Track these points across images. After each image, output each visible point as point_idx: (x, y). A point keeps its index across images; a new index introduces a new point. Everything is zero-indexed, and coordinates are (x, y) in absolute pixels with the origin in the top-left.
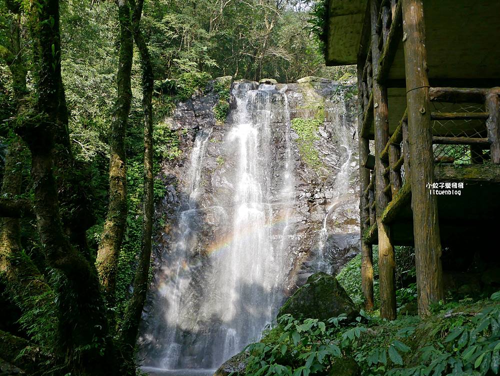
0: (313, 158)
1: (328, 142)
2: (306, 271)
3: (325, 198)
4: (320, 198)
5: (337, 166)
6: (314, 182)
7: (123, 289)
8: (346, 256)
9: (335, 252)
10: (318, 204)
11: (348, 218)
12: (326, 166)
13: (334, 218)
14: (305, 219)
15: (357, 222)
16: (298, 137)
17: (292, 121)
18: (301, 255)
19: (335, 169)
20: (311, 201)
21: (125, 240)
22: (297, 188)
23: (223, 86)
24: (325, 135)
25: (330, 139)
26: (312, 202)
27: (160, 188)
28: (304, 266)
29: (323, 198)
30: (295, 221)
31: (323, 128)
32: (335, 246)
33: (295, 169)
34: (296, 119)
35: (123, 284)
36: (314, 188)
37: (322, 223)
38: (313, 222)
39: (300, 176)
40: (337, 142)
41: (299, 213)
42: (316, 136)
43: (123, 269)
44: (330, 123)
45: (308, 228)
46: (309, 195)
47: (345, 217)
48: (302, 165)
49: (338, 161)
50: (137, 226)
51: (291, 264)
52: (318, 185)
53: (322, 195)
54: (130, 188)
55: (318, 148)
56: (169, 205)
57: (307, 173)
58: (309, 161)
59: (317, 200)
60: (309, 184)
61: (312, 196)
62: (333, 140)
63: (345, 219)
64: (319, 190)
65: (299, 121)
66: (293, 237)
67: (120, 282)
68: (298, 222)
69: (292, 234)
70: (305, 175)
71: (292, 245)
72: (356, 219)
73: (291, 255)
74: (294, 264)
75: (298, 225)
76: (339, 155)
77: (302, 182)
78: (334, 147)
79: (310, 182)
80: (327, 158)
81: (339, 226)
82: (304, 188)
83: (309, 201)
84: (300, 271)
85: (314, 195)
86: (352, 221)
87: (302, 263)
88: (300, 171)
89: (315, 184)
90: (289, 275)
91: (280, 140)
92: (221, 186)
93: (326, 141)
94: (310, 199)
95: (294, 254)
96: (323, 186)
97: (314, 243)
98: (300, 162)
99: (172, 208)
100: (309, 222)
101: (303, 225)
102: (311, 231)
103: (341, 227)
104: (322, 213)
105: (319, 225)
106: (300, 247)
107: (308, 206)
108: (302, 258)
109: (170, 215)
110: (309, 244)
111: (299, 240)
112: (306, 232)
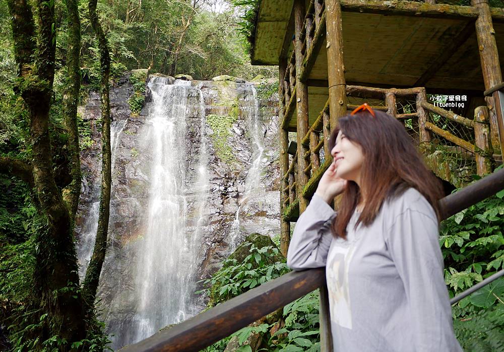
0: (226, 153)
1: (241, 138)
2: (218, 260)
4: (233, 192)
5: (249, 161)
6: (227, 176)
10: (230, 197)
11: (259, 211)
12: (239, 161)
13: (246, 210)
14: (219, 211)
15: (267, 214)
16: (212, 133)
17: (207, 117)
18: (214, 245)
19: (247, 164)
20: (224, 195)
22: (211, 182)
23: (139, 78)
24: (238, 132)
25: (243, 136)
26: (225, 195)
28: (217, 256)
29: (236, 191)
30: (209, 213)
31: (237, 125)
33: (210, 163)
34: (211, 116)
36: (227, 182)
37: (234, 215)
38: (226, 214)
39: (214, 170)
40: (249, 139)
41: (213, 205)
42: (231, 132)
44: (244, 121)
45: (222, 219)
46: (222, 188)
47: (256, 209)
48: (216, 159)
49: (250, 157)
51: (204, 254)
53: (234, 189)
55: (232, 144)
57: (221, 167)
58: (223, 156)
59: (230, 193)
60: (223, 177)
61: (226, 189)
62: (246, 137)
63: (257, 211)
64: (232, 184)
65: (214, 118)
68: (212, 214)
70: (219, 169)
71: (206, 236)
72: (267, 212)
73: (205, 246)
74: (207, 254)
75: (211, 217)
76: (251, 151)
77: (216, 176)
78: (246, 144)
79: (224, 176)
80: (240, 154)
81: (250, 217)
82: (218, 182)
83: (223, 194)
84: (213, 260)
85: (227, 188)
86: (262, 214)
87: (215, 253)
88: (214, 165)
89: (229, 178)
90: (202, 265)
91: (195, 135)
92: (136, 177)
93: (239, 137)
94: (223, 192)
95: (208, 245)
96: (235, 180)
97: (227, 233)
98: (214, 157)
99: (84, 199)
100: (222, 214)
101: (216, 217)
102: (224, 223)
103: (252, 218)
104: (234, 206)
105: (232, 217)
106: (214, 238)
107: (221, 199)
108: (216, 248)
109: (81, 206)
110: (222, 235)
111: (212, 231)
112: (219, 224)
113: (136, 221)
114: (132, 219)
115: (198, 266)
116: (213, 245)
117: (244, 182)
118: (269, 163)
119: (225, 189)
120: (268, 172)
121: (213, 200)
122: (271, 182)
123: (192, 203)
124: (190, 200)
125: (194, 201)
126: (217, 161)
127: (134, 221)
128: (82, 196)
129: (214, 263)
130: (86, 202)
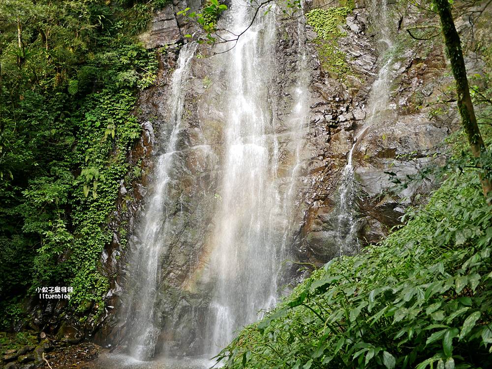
0: (337, 64)
1: (359, 37)
2: (321, 228)
3: (354, 119)
4: (346, 120)
5: (374, 70)
6: (337, 99)
7: (93, 258)
8: (378, 206)
9: (363, 200)
10: (343, 130)
11: (383, 149)
12: (357, 73)
13: (363, 149)
14: (323, 153)
15: (396, 153)
16: (315, 36)
17: (308, 14)
18: (317, 204)
19: (370, 76)
20: (333, 127)
21: (92, 197)
22: (314, 110)
24: (355, 28)
25: (362, 33)
26: (335, 127)
27: (134, 127)
28: (320, 221)
29: (352, 120)
30: (309, 157)
31: (352, 18)
32: (362, 191)
33: (312, 81)
34: (312, 11)
35: (93, 252)
36: (338, 107)
37: (346, 157)
38: (333, 157)
39: (318, 92)
42: (342, 31)
43: (92, 233)
44: (364, 9)
45: (326, 166)
46: (329, 117)
47: (379, 146)
48: (322, 75)
49: (374, 63)
50: (106, 179)
51: (303, 217)
52: (344, 101)
53: (349, 116)
54: (98, 131)
55: (346, 48)
56: (145, 148)
57: (329, 86)
58: (332, 68)
59: (342, 124)
60: (332, 101)
61: (335, 118)
62: (367, 33)
63: (380, 149)
64: (344, 110)
65: (316, 14)
66: (306, 180)
67: (89, 249)
68: (313, 159)
69: (305, 174)
70: (325, 89)
71: (305, 190)
72: (396, 149)
73: (303, 205)
74: (307, 218)
75: (312, 163)
76: (375, 54)
77: (321, 100)
78: (368, 44)
79: (332, 99)
80: (359, 62)
81: (370, 160)
82: (323, 109)
83: (330, 126)
84: (314, 227)
85: (337, 116)
86: (390, 153)
87: (316, 216)
88: (319, 84)
89: (340, 101)
90: (301, 232)
91: (290, 43)
92: (209, 116)
93: (356, 37)
94: (331, 124)
95: (307, 203)
96: (351, 102)
97: (334, 188)
98: (318, 72)
99: (149, 152)
100: (328, 157)
101: (319, 161)
102: (330, 170)
103: (373, 161)
104: (346, 143)
105: (342, 160)
106: (315, 194)
107: (327, 134)
108: (319, 208)
109: (146, 162)
110: (326, 189)
111: (313, 183)
112: (323, 172)
113: (210, 175)
114: (204, 174)
115: (294, 234)
116: (315, 203)
117: (365, 103)
118: (404, 69)
119: (333, 119)
120: (402, 83)
121: (315, 136)
122: (406, 99)
123: (285, 144)
124: (283, 141)
125: (288, 140)
126: (323, 77)
127: (208, 177)
128: (147, 148)
129: (314, 231)
130: (151, 156)
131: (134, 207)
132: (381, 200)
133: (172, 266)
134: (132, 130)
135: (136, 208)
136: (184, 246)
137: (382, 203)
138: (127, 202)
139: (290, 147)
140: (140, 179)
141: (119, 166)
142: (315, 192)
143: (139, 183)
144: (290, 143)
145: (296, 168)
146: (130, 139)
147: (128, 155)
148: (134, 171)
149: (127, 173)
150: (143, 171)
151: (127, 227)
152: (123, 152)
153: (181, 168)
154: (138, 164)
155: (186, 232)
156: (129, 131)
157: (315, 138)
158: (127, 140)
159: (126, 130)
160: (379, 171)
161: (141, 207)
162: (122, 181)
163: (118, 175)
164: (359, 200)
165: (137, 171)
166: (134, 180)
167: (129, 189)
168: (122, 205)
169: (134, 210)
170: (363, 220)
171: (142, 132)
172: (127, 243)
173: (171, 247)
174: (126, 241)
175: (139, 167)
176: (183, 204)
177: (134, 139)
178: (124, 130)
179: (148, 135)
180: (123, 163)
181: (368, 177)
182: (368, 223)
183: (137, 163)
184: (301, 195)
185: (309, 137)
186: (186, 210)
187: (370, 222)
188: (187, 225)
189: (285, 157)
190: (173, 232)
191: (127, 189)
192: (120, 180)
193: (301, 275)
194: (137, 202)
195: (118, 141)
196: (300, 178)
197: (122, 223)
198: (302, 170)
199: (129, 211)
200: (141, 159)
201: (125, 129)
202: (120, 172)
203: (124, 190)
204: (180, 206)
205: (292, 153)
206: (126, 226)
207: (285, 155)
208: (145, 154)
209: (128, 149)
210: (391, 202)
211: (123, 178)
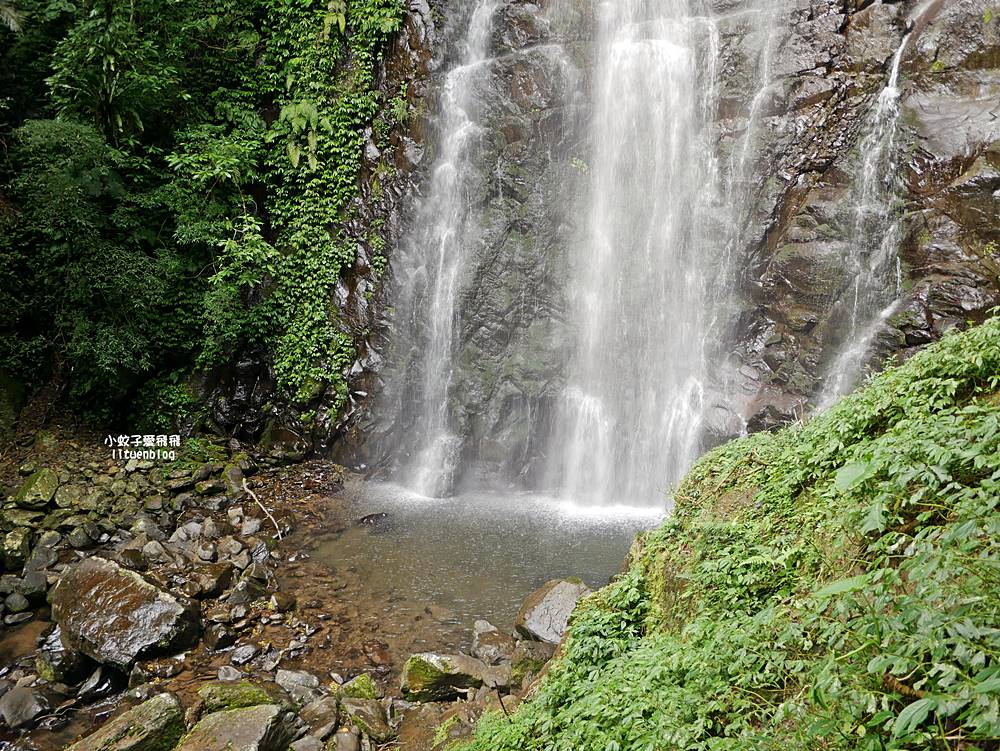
2: (813, 234)
7: (319, 296)
8: (956, 184)
9: (919, 171)
11: (981, 46)
13: (930, 47)
14: (827, 60)
18: (806, 179)
21: (309, 168)
28: (811, 218)
30: (794, 68)
32: (919, 151)
35: (317, 284)
37: (884, 68)
38: (852, 68)
41: (807, 39)
43: (314, 244)
45: (835, 90)
47: (972, 40)
50: (335, 127)
51: (770, 211)
54: (308, 17)
56: (414, 53)
63: (971, 48)
66: (782, 123)
67: (309, 278)
68: (800, 73)
69: (781, 112)
71: (778, 150)
73: (772, 182)
74: (781, 212)
75: (800, 83)
81: (945, 75)
84: (795, 230)
86: (995, 56)
87: (803, 208)
90: (764, 246)
95: (783, 179)
97: (850, 144)
99: (423, 63)
100: (838, 70)
101: (817, 80)
102: (843, 100)
103: (951, 77)
104: (887, 34)
105: (874, 76)
106: (803, 157)
107: (841, 12)
108: (809, 189)
109: (419, 87)
110: (831, 147)
111: (800, 131)
112: (824, 105)
113: (561, 115)
114: (548, 113)
115: (749, 248)
116: (801, 178)
121: (811, 18)
123: (736, 39)
124: (731, 30)
125: (743, 30)
127: (557, 119)
128: (419, 55)
129: (797, 241)
130: (427, 73)
131: (396, 189)
132: (964, 171)
133: (484, 313)
134: (383, 12)
135: (401, 190)
136: (508, 272)
137: (967, 179)
138: (381, 177)
139: (749, 45)
140: (406, 126)
141: (359, 96)
142: (804, 153)
143: (404, 134)
144: (749, 37)
145: (760, 97)
146: (379, 34)
147: (376, 71)
148: (392, 107)
149: (378, 113)
150: (411, 107)
151: (384, 232)
152: (367, 65)
153: (497, 98)
154: (401, 92)
155: (512, 243)
156: (376, 15)
157: (809, 23)
158: (373, 36)
159: (371, 14)
160: (964, 104)
161: (413, 189)
162: (369, 131)
163: (359, 118)
164: (909, 172)
165: (399, 108)
166: (394, 128)
167: (385, 148)
168: (371, 185)
169: (397, 194)
170: (915, 217)
171: (405, 17)
172: (385, 264)
173: (481, 273)
174: (385, 260)
175: (403, 98)
176: (503, 181)
177: (388, 34)
178: (365, 13)
179: (420, 23)
180: (367, 91)
181: (937, 117)
182: (926, 224)
183: (399, 89)
184: (769, 159)
185: (795, 21)
186: (510, 193)
187: (930, 222)
188: (512, 227)
189: (737, 69)
190: (483, 242)
191: (381, 149)
192: (363, 128)
193: (759, 337)
194: (402, 178)
195: (352, 39)
196: (769, 119)
197: (373, 223)
198: (776, 102)
199: (386, 197)
200: (407, 81)
201: (368, 10)
202: (362, 110)
203: (372, 151)
204: (497, 186)
205: (751, 60)
206: (382, 230)
207: (736, 65)
208: (415, 67)
209: (376, 57)
210: (990, 176)
211: (369, 123)
